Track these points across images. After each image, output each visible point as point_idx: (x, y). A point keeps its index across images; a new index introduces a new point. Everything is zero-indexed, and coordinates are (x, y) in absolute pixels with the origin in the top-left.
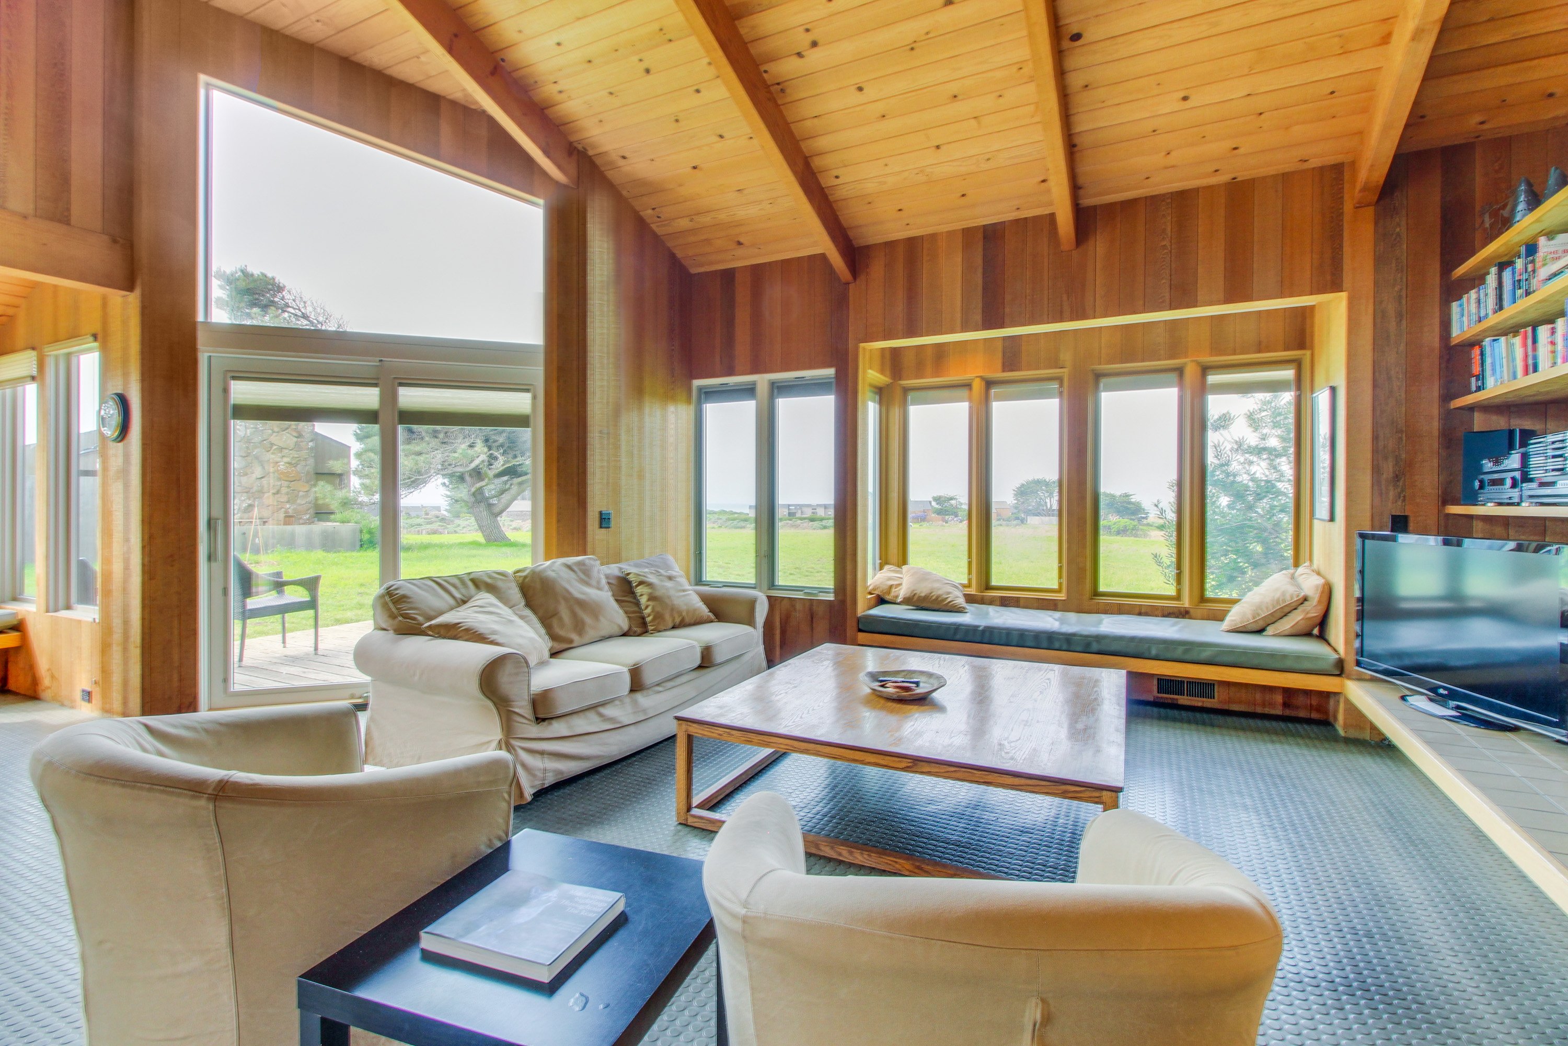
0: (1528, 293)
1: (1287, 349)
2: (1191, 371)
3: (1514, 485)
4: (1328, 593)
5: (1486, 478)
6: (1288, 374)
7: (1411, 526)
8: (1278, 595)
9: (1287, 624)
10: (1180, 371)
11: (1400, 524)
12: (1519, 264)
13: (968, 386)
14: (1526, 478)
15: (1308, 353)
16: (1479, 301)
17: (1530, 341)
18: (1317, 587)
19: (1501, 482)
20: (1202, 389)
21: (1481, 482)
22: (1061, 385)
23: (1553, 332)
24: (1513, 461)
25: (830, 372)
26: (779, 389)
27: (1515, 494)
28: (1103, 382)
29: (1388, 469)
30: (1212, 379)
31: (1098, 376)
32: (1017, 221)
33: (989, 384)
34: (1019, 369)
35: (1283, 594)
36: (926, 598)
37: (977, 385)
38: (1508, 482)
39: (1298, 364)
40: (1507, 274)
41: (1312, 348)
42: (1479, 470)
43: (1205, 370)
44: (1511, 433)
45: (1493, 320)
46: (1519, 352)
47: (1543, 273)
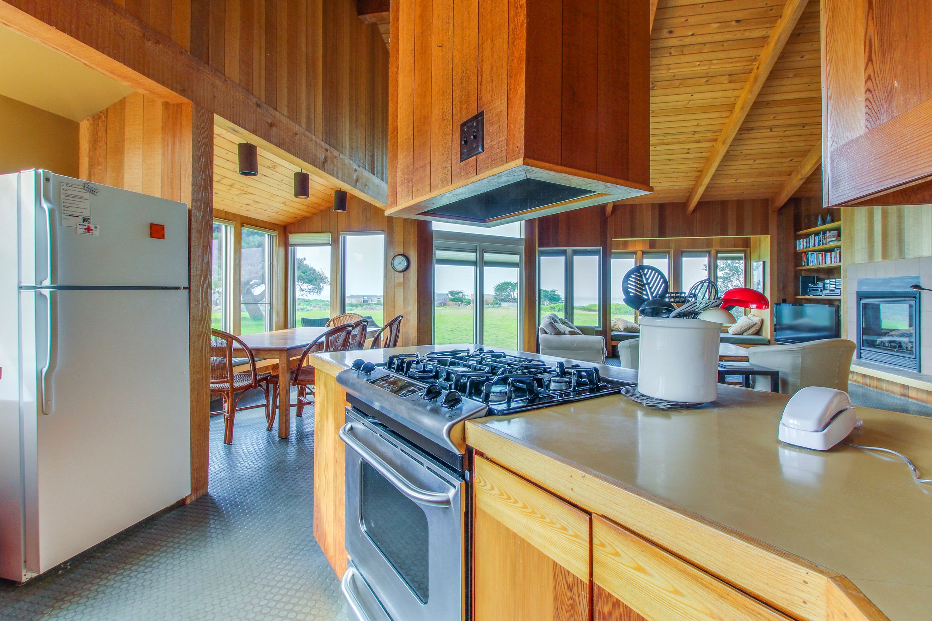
0: (823, 244)
1: (743, 247)
2: (713, 252)
3: (821, 291)
4: (762, 321)
5: (811, 289)
6: (742, 255)
7: (787, 301)
8: (747, 323)
9: (750, 331)
10: (709, 252)
11: (784, 301)
12: (821, 236)
13: (635, 253)
14: (824, 289)
15: (749, 249)
16: (806, 242)
17: (824, 256)
18: (759, 320)
19: (817, 290)
20: (716, 258)
21: (810, 290)
22: (669, 255)
23: (831, 255)
24: (820, 285)
25: (601, 248)
26: (575, 253)
27: (821, 293)
28: (684, 254)
29: (781, 286)
30: (719, 255)
31: (682, 252)
32: (671, 203)
33: (643, 253)
34: (655, 249)
35: (749, 322)
36: (631, 328)
37: (639, 253)
38: (820, 290)
39: (745, 252)
40: (816, 238)
41: (750, 248)
42: (808, 287)
43: (717, 252)
44: (814, 277)
45: (811, 248)
46: (821, 258)
47: (828, 240)
